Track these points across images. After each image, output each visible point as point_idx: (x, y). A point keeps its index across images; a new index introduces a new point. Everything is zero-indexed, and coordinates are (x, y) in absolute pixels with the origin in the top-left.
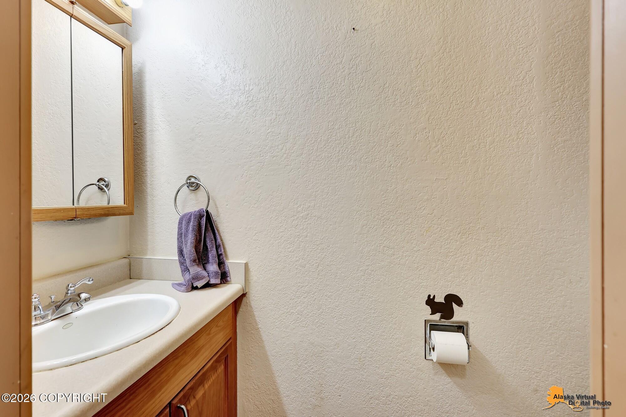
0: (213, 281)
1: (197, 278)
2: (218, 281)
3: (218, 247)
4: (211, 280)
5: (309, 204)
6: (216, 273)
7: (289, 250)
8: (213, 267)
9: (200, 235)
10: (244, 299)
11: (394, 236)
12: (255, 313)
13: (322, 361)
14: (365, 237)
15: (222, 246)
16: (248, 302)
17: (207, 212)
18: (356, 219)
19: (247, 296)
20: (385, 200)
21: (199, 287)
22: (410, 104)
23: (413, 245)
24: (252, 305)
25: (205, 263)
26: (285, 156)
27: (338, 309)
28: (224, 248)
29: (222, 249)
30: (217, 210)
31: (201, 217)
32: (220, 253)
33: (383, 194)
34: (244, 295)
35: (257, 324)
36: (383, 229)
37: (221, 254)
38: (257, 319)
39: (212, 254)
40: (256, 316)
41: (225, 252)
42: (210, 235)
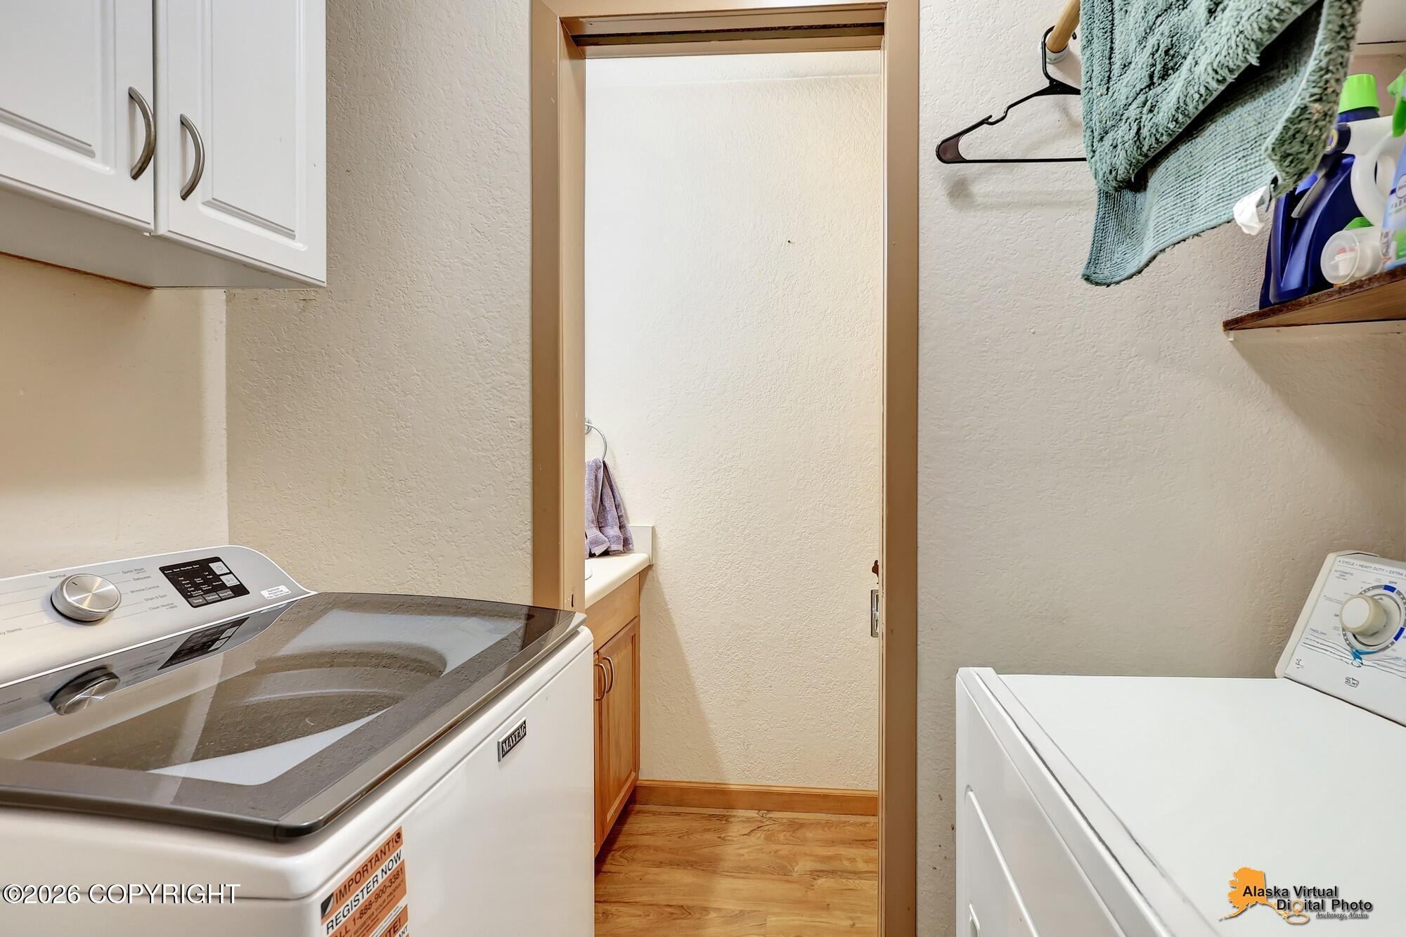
0: (614, 547)
1: (596, 542)
2: (620, 548)
3: (617, 507)
4: (612, 546)
5: (733, 454)
6: (618, 538)
7: (709, 510)
8: (613, 531)
9: (597, 492)
10: (650, 573)
11: (836, 491)
12: (664, 590)
13: (749, 646)
14: (802, 493)
15: (622, 506)
16: (655, 576)
17: (604, 463)
18: (791, 471)
19: (654, 568)
20: (825, 449)
21: (597, 555)
22: (856, 334)
23: (858, 503)
24: (660, 580)
25: (602, 527)
26: (703, 393)
27: (768, 580)
28: (625, 509)
29: (623, 510)
30: (614, 461)
31: (598, 468)
32: (620, 514)
33: (823, 442)
34: (650, 567)
35: (666, 605)
36: (823, 484)
37: (622, 516)
38: (666, 597)
39: (612, 515)
40: (665, 593)
41: (626, 513)
42: (608, 490)
